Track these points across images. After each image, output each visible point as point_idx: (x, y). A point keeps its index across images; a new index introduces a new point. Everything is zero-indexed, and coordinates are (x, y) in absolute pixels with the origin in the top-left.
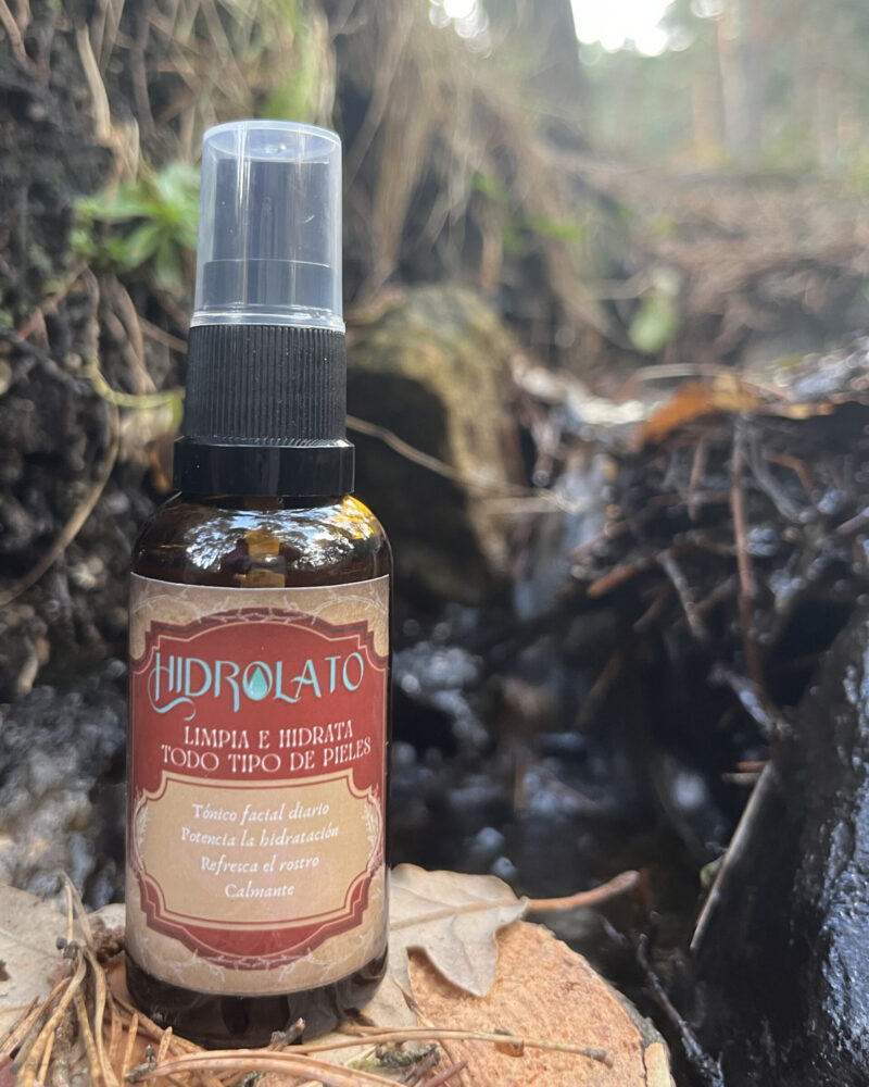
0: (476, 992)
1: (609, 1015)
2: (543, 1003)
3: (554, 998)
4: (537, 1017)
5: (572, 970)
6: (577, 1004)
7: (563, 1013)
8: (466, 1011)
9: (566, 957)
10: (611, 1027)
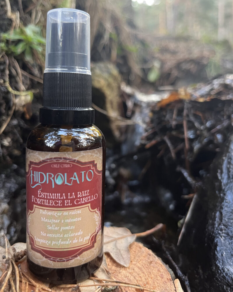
0: (125, 266)
1: (162, 270)
2: (144, 268)
3: (147, 266)
4: (143, 273)
5: (151, 257)
6: (153, 267)
7: (150, 271)
8: (123, 271)
9: (149, 253)
10: (163, 274)
